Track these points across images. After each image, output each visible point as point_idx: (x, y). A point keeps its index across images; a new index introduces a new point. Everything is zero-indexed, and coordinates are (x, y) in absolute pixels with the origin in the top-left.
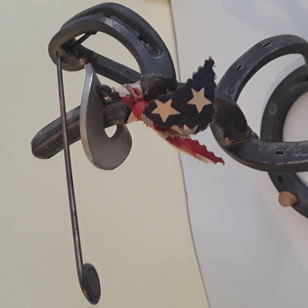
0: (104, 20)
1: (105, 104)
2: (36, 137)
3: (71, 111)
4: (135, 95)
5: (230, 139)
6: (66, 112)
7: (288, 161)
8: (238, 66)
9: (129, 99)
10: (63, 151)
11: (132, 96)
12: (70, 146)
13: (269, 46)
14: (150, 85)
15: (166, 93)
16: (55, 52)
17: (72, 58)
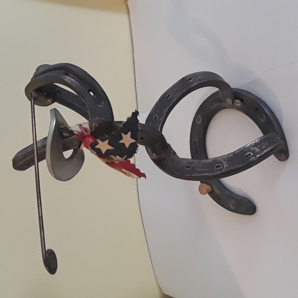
0: (64, 78)
1: (64, 137)
2: (15, 157)
3: (41, 140)
4: (85, 133)
5: (156, 154)
6: (37, 141)
7: (193, 174)
8: (168, 95)
9: (81, 134)
10: (34, 166)
11: (83, 133)
12: (39, 163)
13: (191, 81)
14: (95, 126)
15: (104, 136)
16: (30, 94)
17: (42, 98)
